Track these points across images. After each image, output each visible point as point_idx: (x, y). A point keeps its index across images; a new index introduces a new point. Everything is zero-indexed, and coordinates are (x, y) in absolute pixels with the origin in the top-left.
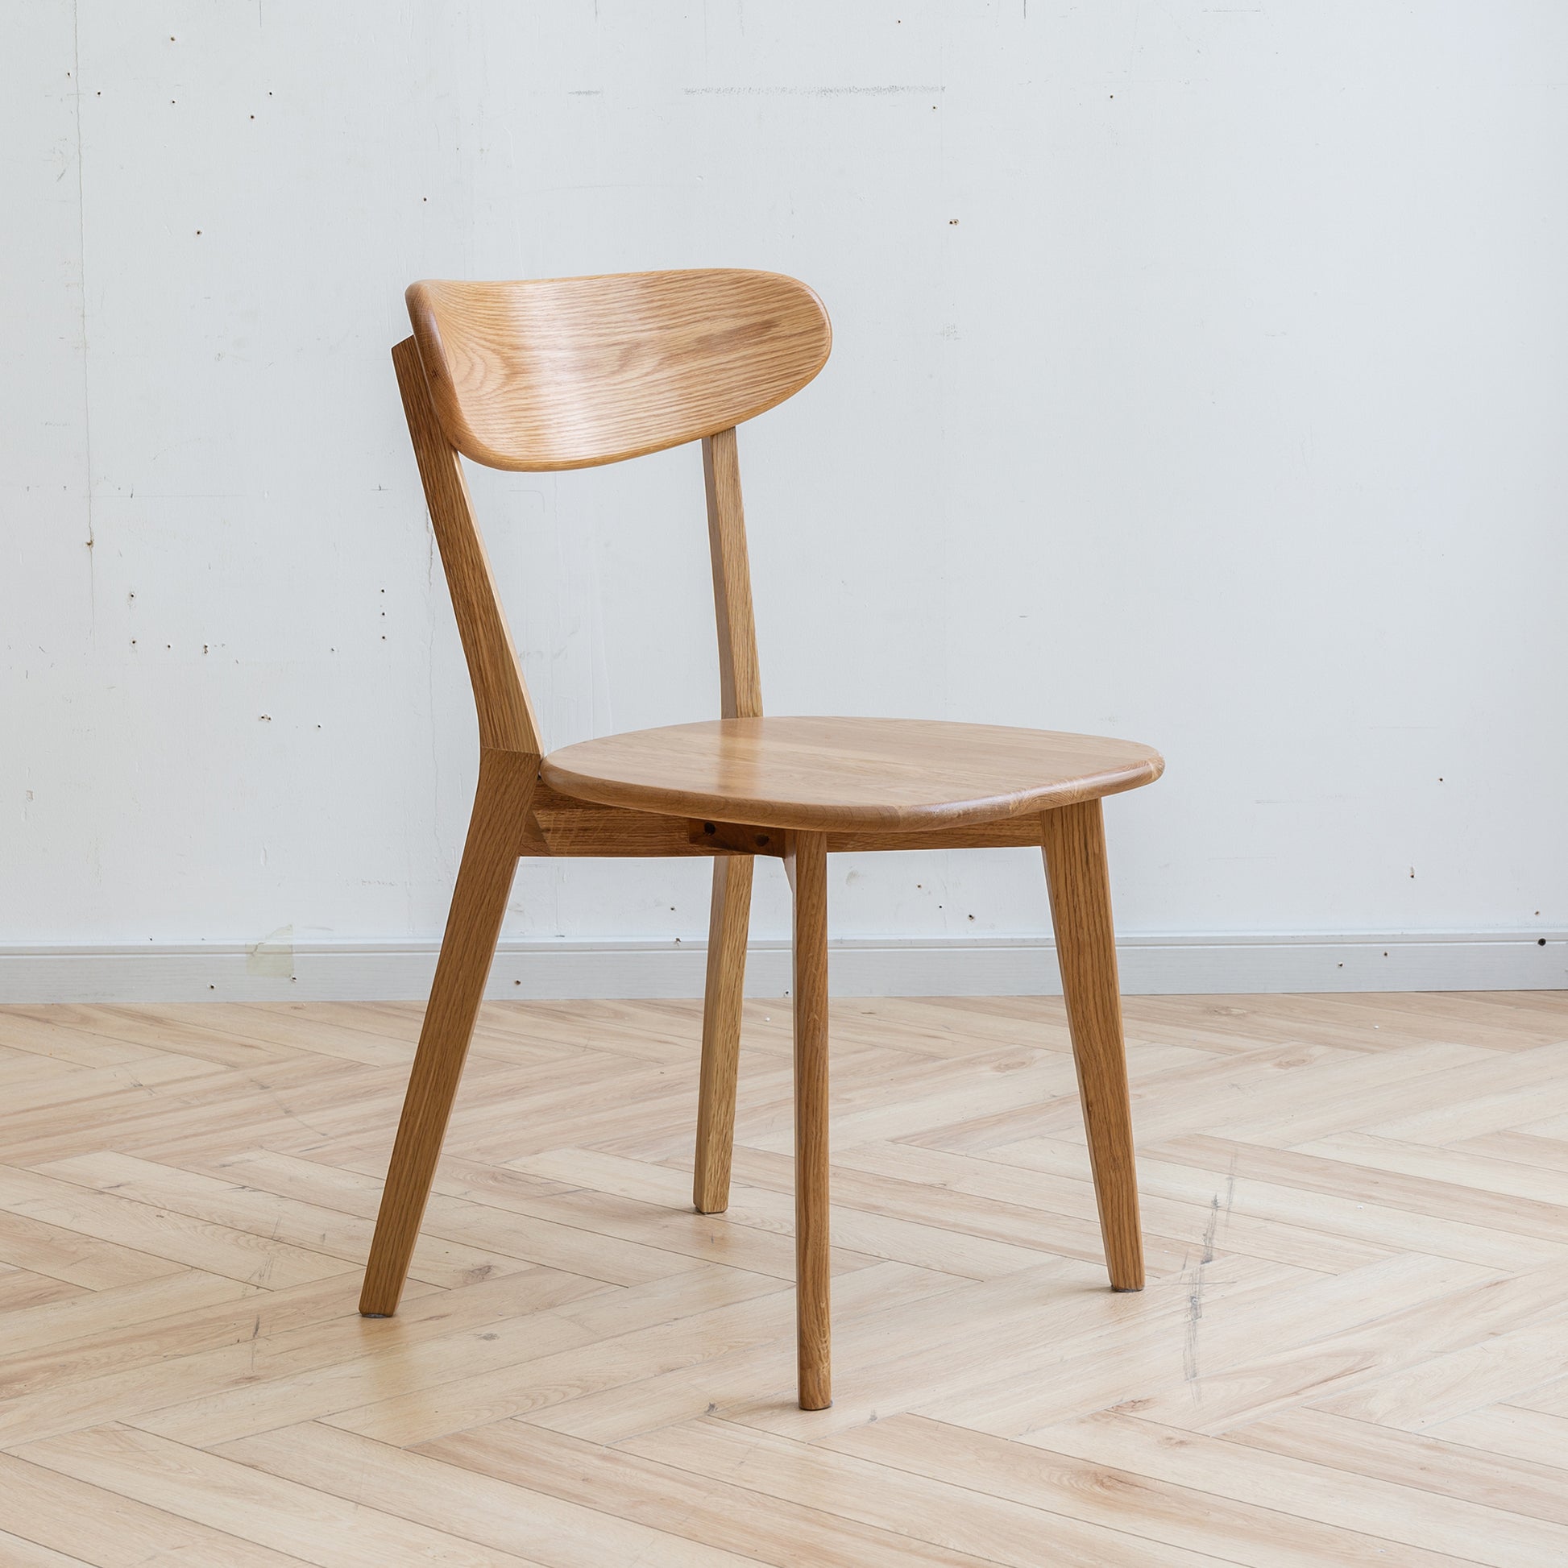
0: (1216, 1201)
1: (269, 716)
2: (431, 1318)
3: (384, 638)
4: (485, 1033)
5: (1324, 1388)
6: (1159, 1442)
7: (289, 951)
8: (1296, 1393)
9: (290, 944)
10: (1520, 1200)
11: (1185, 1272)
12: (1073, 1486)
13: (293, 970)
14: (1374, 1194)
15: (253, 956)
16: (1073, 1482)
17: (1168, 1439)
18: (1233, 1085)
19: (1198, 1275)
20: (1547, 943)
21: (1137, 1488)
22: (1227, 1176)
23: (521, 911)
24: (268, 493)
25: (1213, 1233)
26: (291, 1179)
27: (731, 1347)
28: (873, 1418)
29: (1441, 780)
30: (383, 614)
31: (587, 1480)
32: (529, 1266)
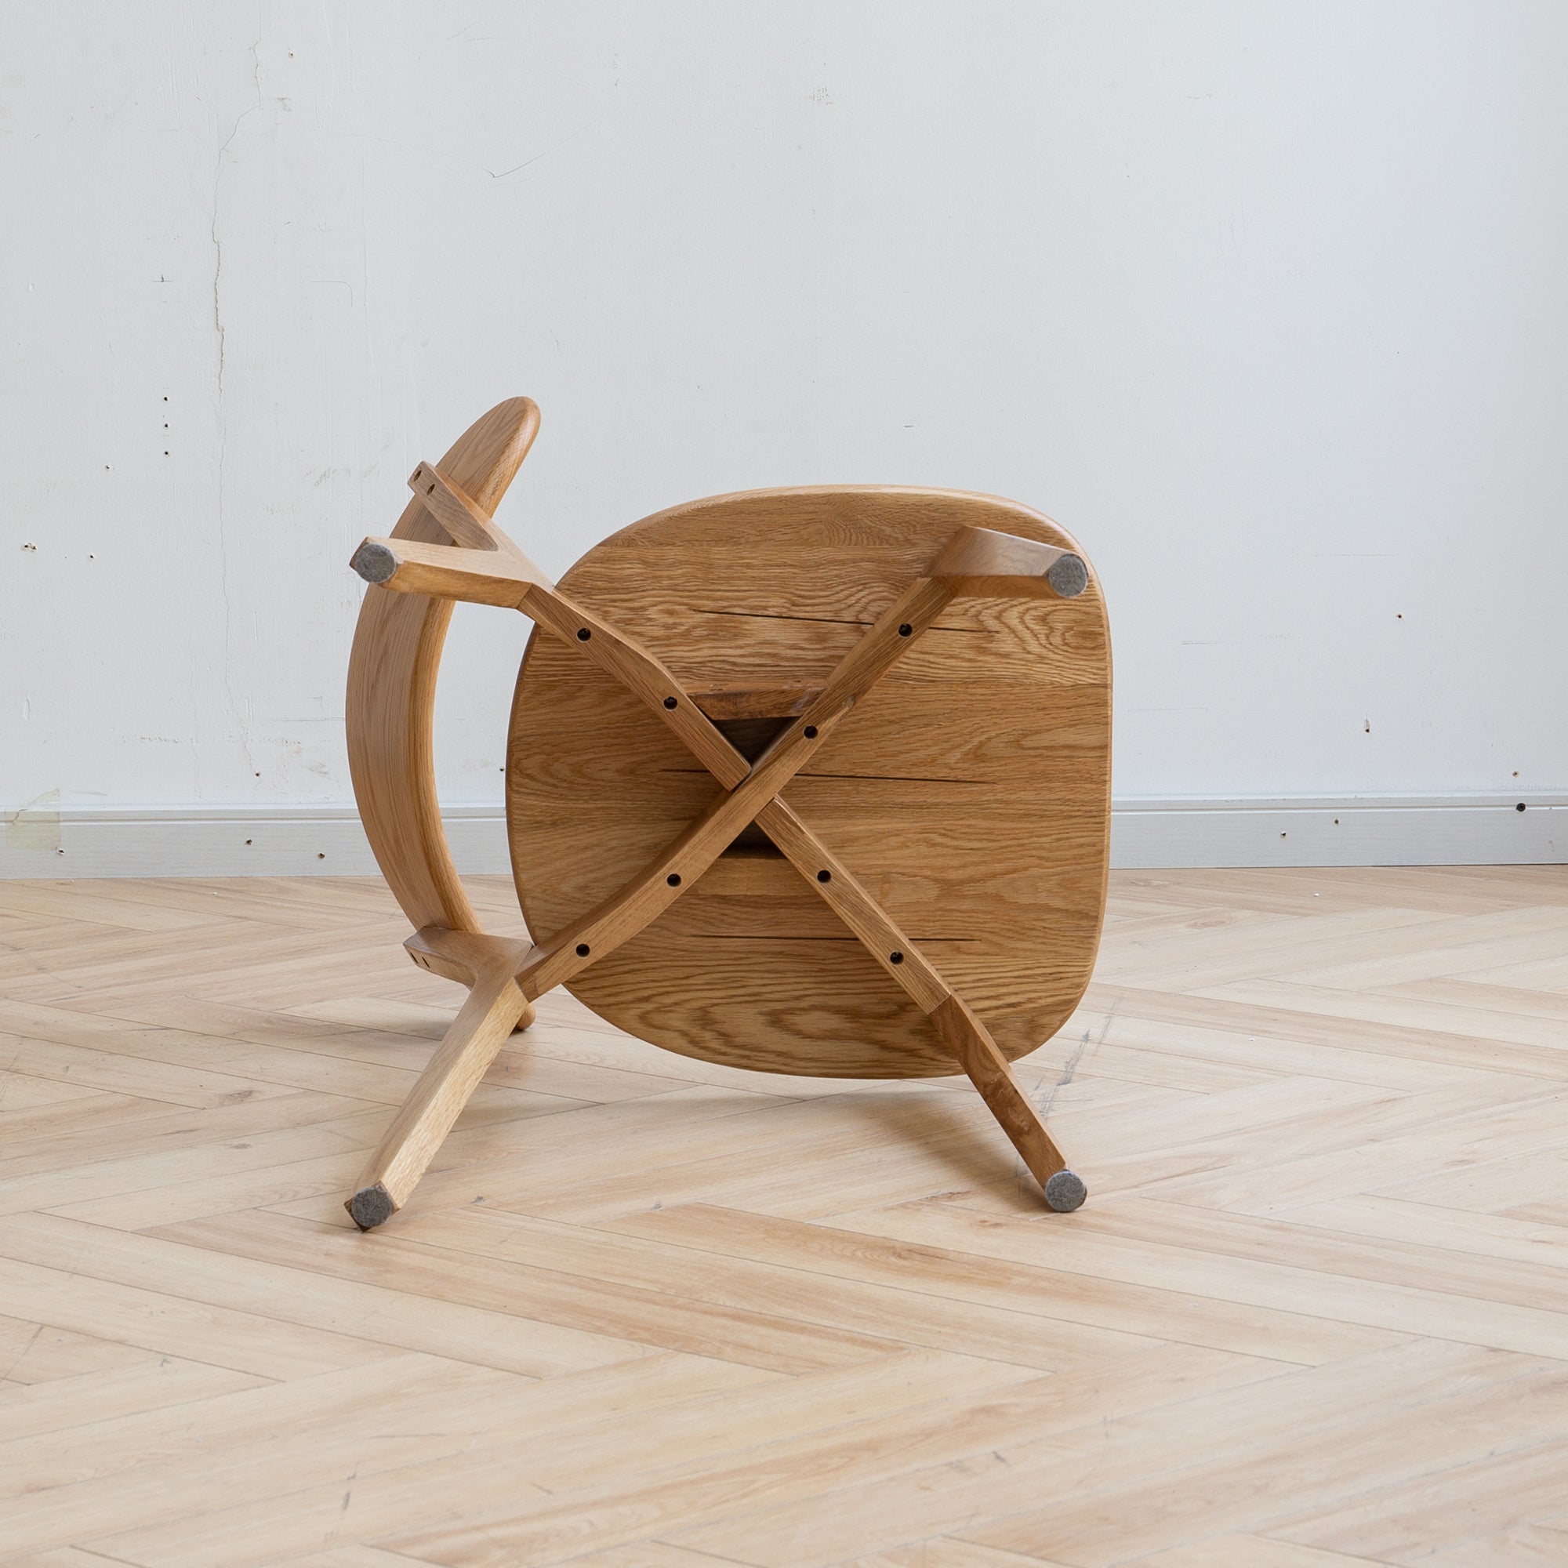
0: (1087, 1035)
1: (33, 545)
2: (178, 1132)
3: (166, 453)
4: (279, 904)
5: (1169, 1182)
6: (971, 1224)
7: (56, 819)
8: (1136, 1187)
9: (56, 811)
10: (1436, 1034)
11: (1036, 1092)
12: (866, 1258)
13: (60, 841)
14: (1269, 1029)
15: (14, 824)
16: (867, 1254)
17: (982, 1221)
18: (1134, 942)
19: (1051, 1095)
20: (1526, 807)
21: (937, 1259)
22: (1107, 1015)
23: (326, 773)
24: (33, 284)
25: (1078, 1060)
26: (36, 1023)
27: (510, 1153)
28: (658, 1206)
29: (1400, 617)
30: (166, 426)
31: (330, 1254)
32: (295, 1091)
